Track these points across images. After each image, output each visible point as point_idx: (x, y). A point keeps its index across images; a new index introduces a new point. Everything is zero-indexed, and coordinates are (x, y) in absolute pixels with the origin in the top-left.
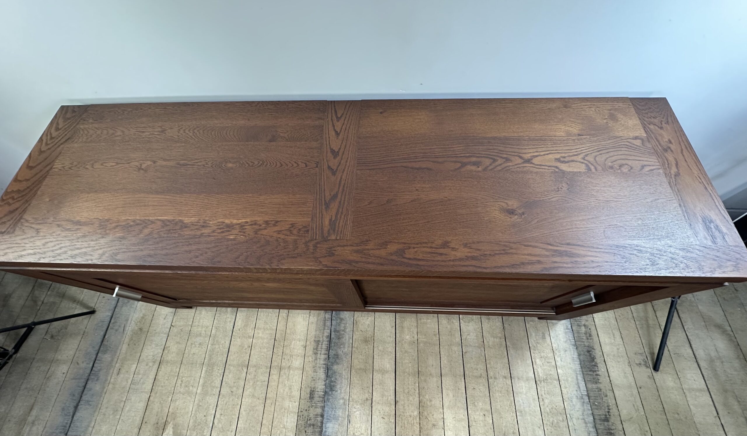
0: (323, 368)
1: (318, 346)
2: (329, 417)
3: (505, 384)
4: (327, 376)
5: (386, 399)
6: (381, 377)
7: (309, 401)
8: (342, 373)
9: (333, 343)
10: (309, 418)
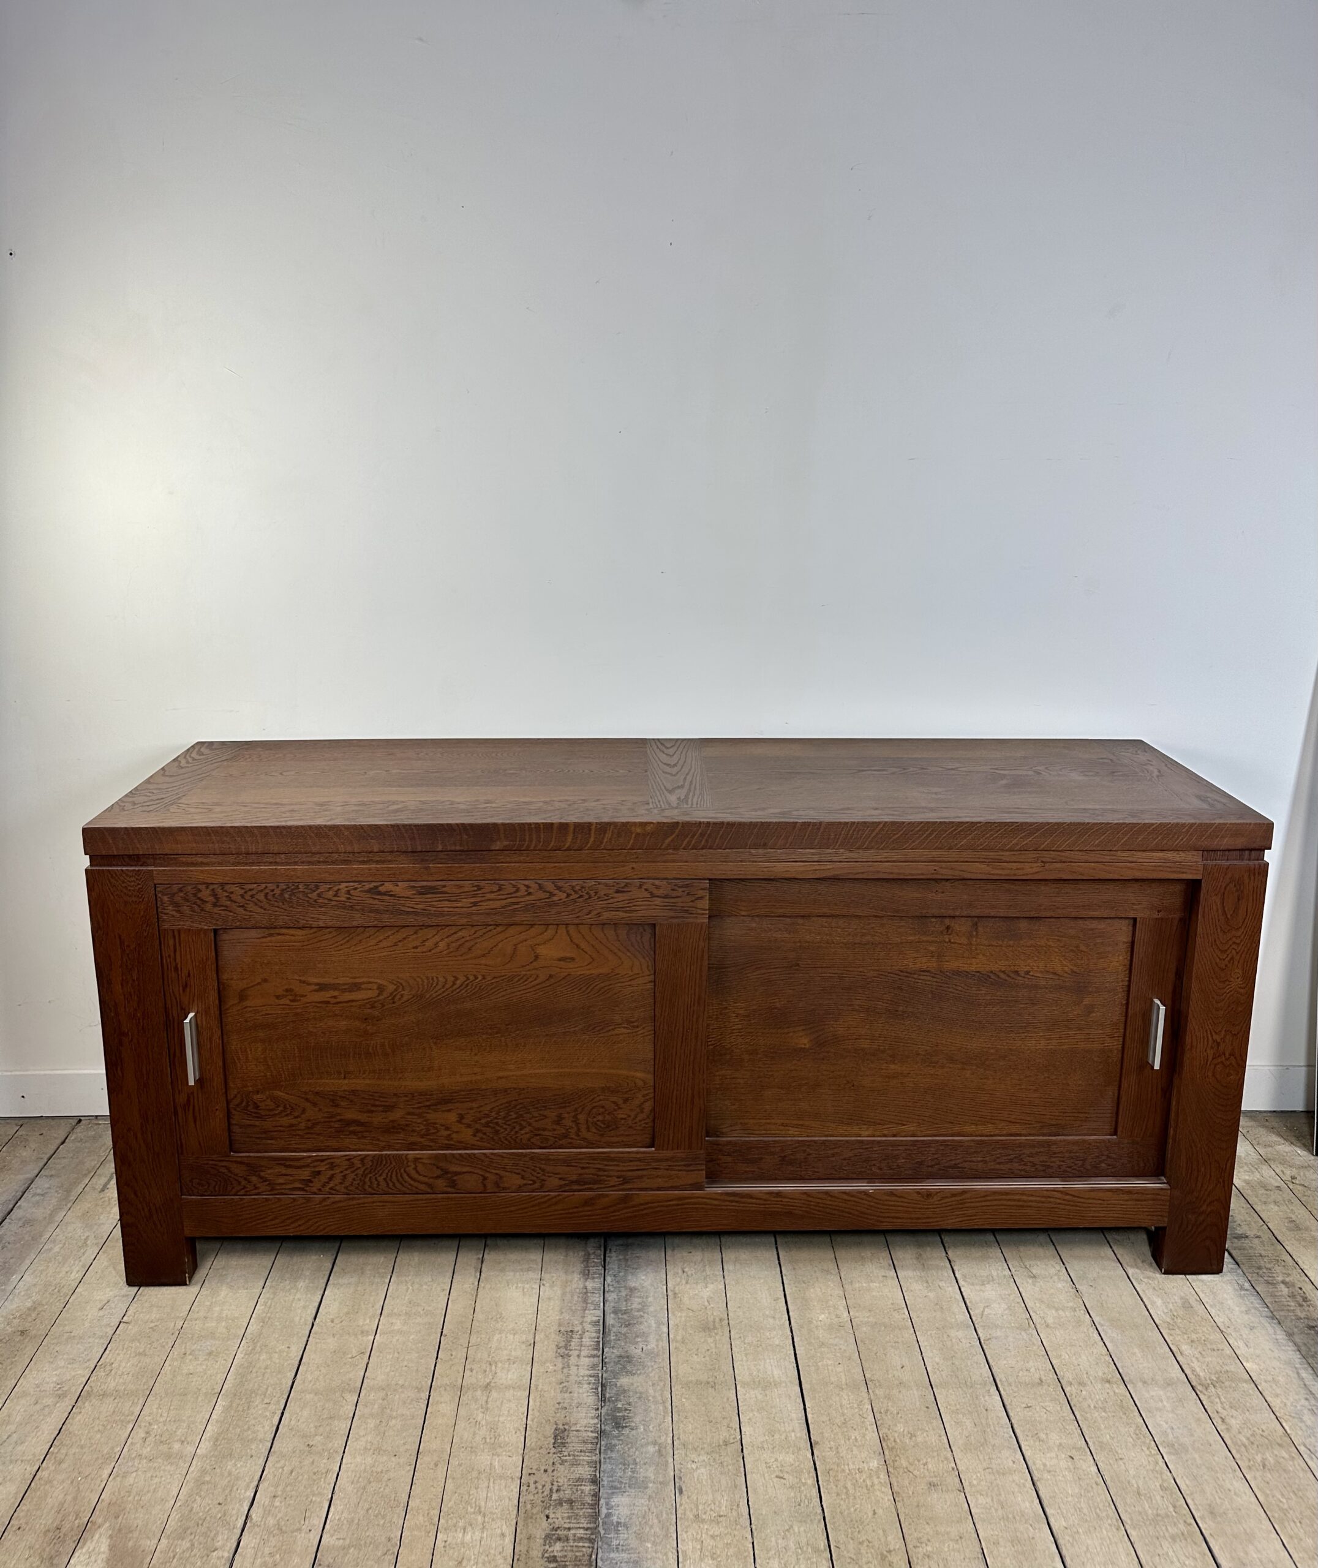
0: (589, 1384)
1: (570, 1341)
2: (616, 1484)
3: (1112, 1393)
4: (603, 1399)
5: (783, 1437)
6: (760, 1397)
7: (553, 1450)
8: (647, 1391)
9: (612, 1334)
10: (555, 1488)
